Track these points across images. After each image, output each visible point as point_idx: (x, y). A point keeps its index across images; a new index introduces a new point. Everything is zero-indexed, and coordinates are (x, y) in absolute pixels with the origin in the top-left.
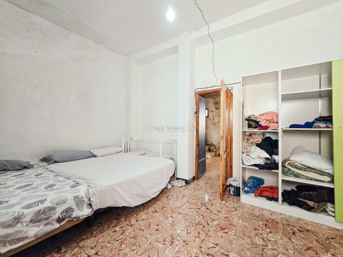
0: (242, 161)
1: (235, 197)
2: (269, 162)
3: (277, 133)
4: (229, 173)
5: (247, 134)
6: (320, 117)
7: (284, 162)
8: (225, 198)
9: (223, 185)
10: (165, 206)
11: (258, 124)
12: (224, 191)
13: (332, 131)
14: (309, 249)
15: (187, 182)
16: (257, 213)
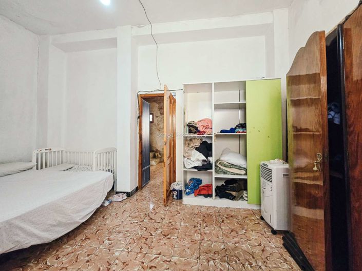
0: (184, 164)
1: (178, 200)
2: (206, 163)
3: (211, 137)
4: (172, 178)
5: (189, 139)
6: (239, 124)
7: (216, 163)
8: (168, 204)
9: (167, 191)
10: (101, 228)
11: (197, 130)
12: (168, 197)
13: (246, 135)
14: (232, 231)
15: (129, 195)
16: (196, 211)
